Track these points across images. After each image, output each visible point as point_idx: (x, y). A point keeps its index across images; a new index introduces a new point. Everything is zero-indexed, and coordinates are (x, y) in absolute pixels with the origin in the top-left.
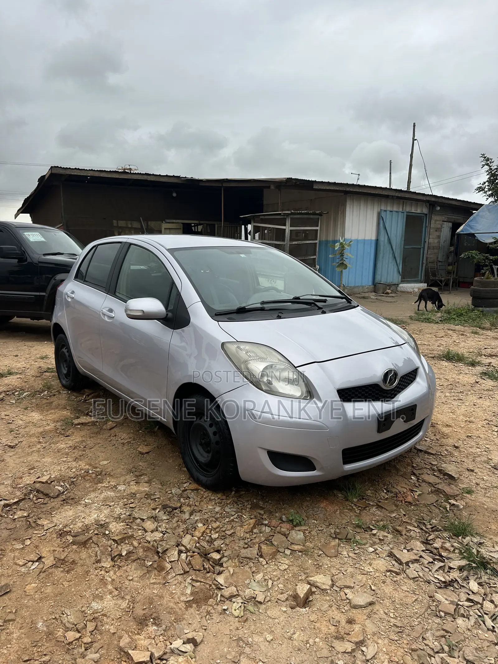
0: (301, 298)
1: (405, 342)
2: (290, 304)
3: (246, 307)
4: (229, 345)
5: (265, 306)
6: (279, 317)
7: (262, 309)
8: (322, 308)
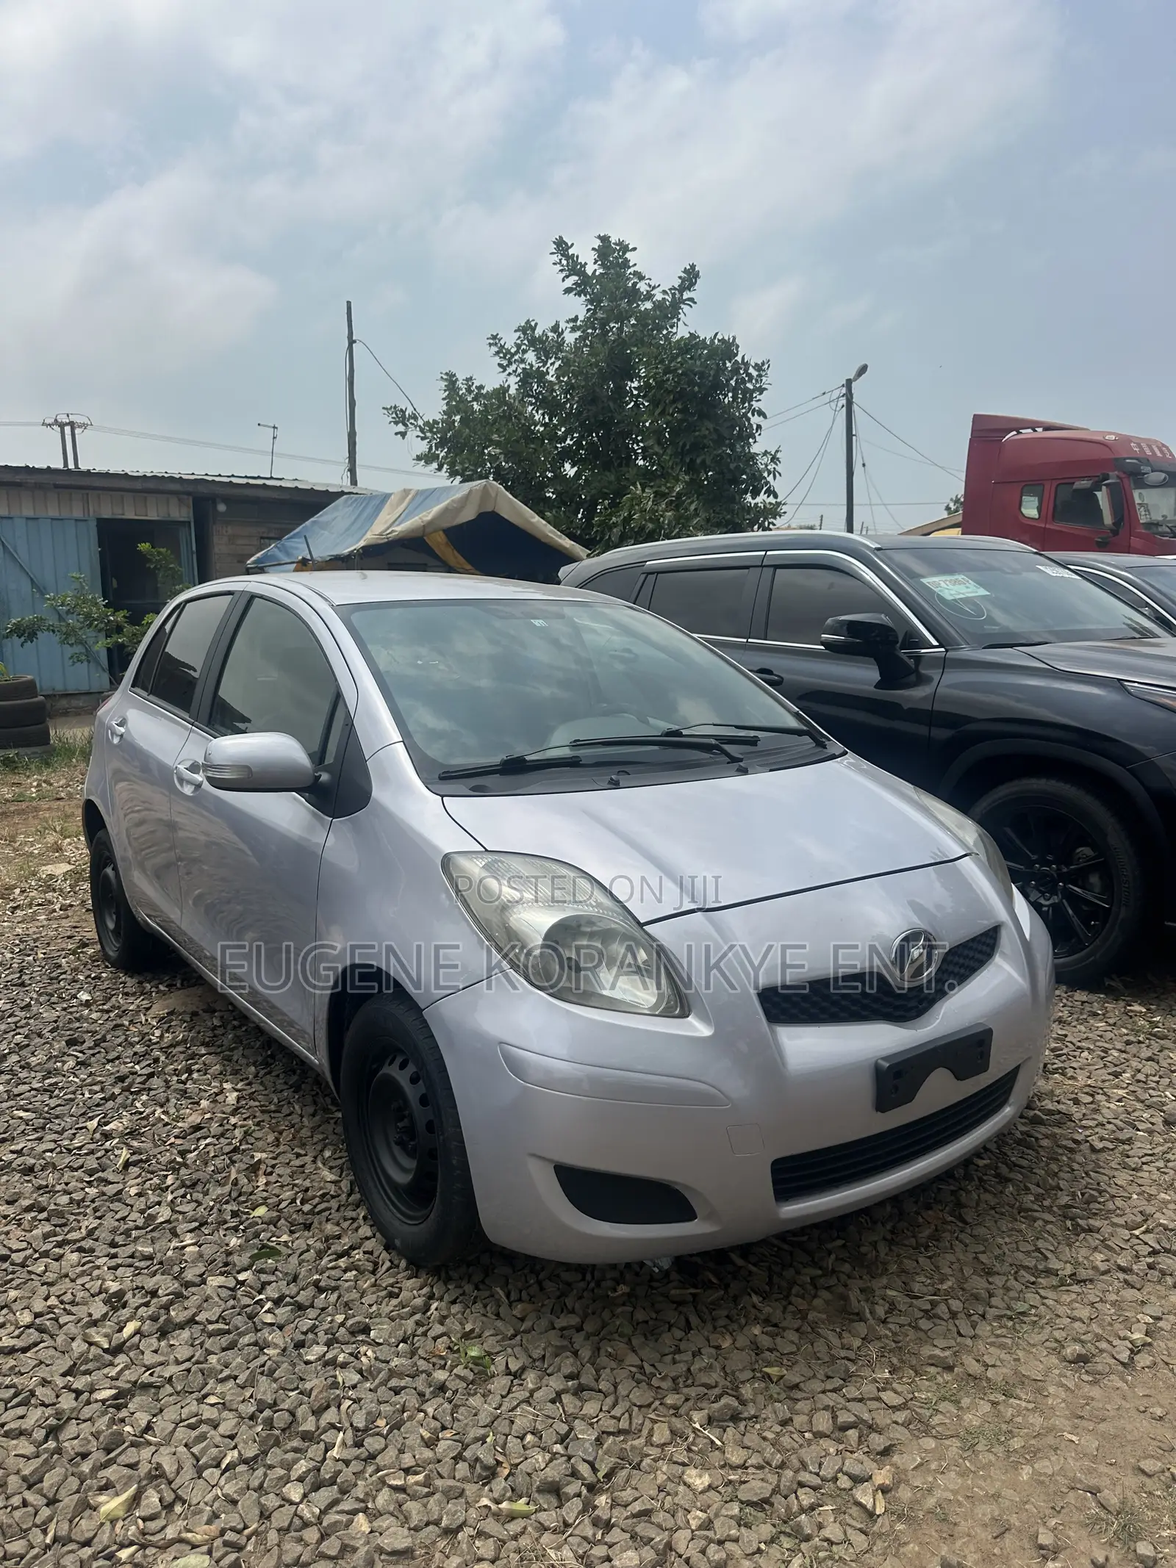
0: (684, 732)
1: (964, 853)
2: (656, 748)
3: (528, 758)
4: (463, 862)
5: (581, 752)
6: (615, 785)
7: (573, 763)
8: (741, 760)
